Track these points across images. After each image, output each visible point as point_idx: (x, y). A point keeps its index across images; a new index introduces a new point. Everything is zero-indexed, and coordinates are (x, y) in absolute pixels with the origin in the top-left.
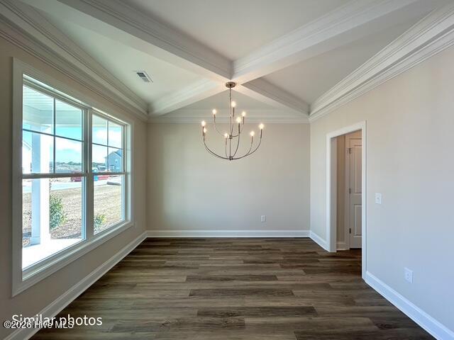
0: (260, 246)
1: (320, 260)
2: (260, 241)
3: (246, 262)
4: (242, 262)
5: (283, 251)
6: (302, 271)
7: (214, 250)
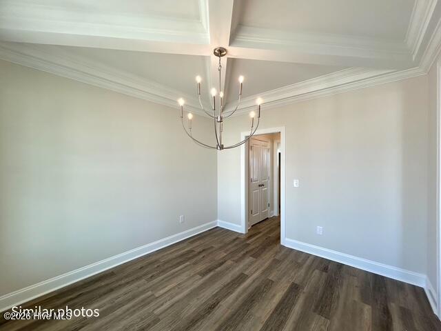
0: (192, 251)
1: (248, 242)
2: (185, 245)
3: (203, 274)
4: (198, 277)
5: (216, 246)
6: (251, 258)
7: (148, 280)
